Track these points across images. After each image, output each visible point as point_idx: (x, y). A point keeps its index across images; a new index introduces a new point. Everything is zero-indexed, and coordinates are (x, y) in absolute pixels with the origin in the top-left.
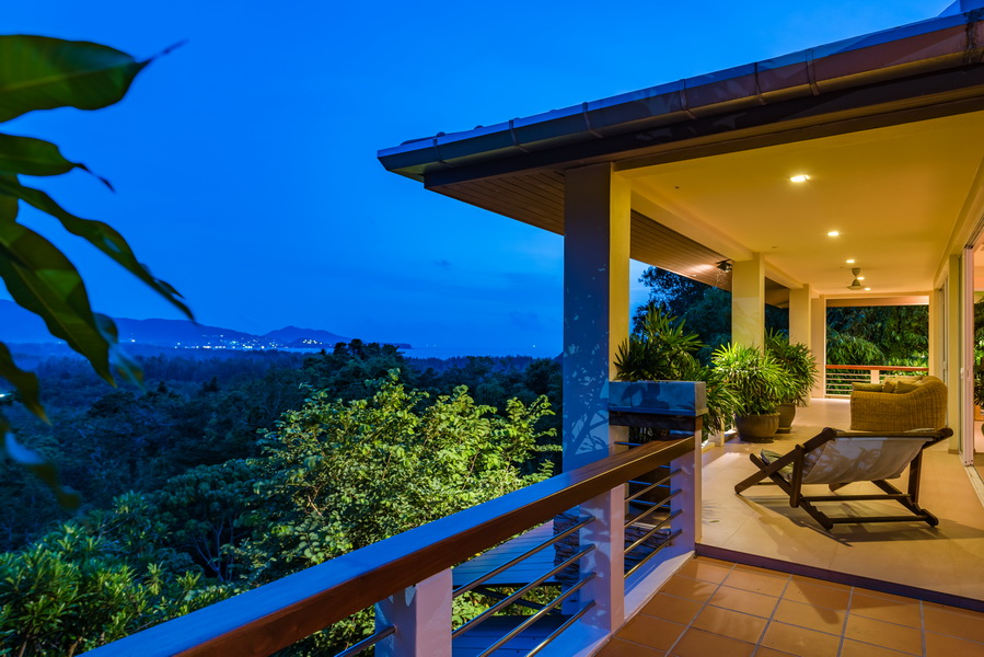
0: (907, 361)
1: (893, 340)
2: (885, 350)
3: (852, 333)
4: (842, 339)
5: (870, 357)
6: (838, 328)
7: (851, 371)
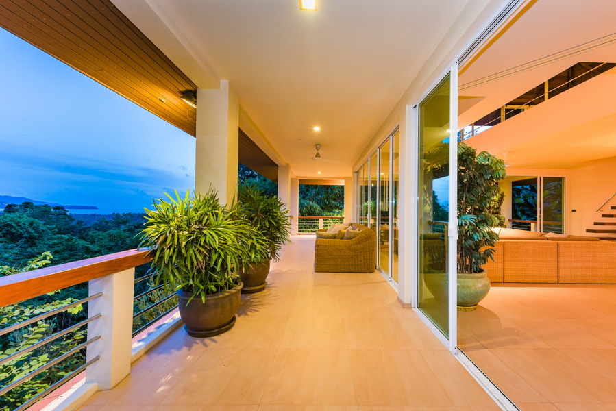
0: (331, 213)
1: (325, 204)
2: (323, 208)
3: (309, 200)
4: (306, 203)
5: (317, 212)
6: (304, 198)
7: (309, 219)
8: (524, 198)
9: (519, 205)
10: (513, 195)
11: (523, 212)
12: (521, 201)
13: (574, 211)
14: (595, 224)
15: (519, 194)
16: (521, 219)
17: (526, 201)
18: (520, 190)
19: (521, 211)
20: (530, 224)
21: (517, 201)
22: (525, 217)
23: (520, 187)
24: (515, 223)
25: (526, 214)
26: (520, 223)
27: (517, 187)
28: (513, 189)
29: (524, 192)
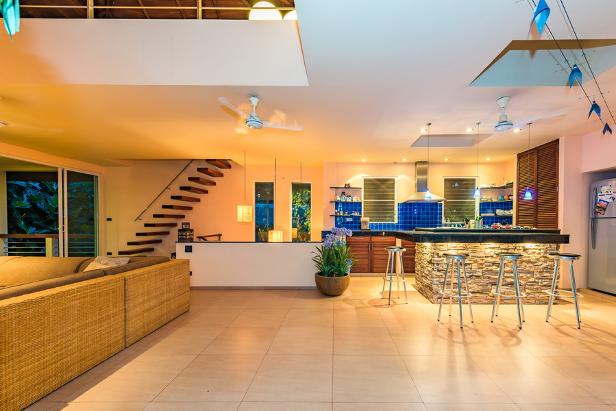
8: (29, 200)
9: (22, 211)
10: (9, 195)
11: (29, 223)
12: (26, 204)
13: (109, 219)
14: (138, 234)
15: (20, 195)
16: (24, 232)
17: (34, 205)
18: (22, 188)
19: (24, 220)
20: (43, 240)
21: (16, 205)
22: (32, 229)
23: (23, 184)
24: (14, 239)
25: (33, 225)
26: (25, 240)
27: (18, 183)
28: (9, 186)
29: (30, 192)
